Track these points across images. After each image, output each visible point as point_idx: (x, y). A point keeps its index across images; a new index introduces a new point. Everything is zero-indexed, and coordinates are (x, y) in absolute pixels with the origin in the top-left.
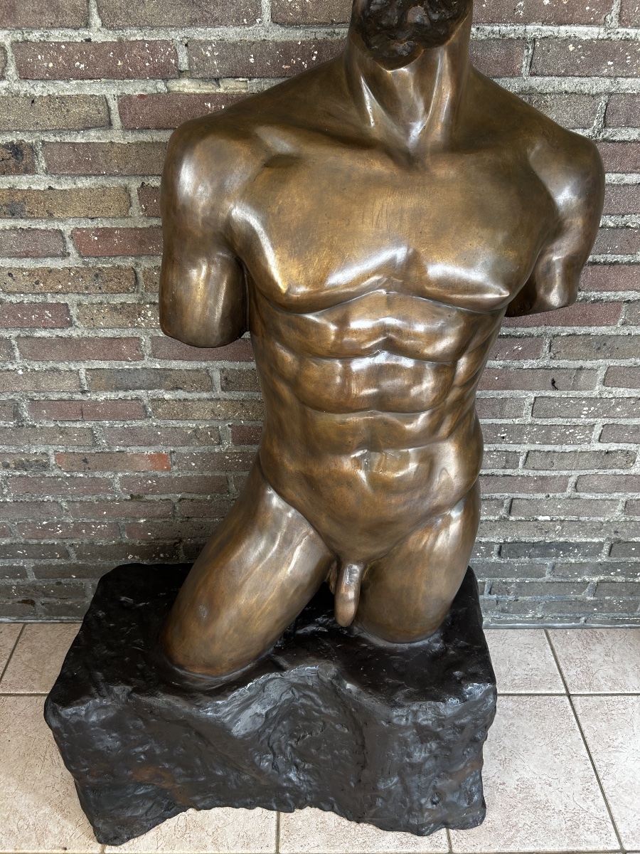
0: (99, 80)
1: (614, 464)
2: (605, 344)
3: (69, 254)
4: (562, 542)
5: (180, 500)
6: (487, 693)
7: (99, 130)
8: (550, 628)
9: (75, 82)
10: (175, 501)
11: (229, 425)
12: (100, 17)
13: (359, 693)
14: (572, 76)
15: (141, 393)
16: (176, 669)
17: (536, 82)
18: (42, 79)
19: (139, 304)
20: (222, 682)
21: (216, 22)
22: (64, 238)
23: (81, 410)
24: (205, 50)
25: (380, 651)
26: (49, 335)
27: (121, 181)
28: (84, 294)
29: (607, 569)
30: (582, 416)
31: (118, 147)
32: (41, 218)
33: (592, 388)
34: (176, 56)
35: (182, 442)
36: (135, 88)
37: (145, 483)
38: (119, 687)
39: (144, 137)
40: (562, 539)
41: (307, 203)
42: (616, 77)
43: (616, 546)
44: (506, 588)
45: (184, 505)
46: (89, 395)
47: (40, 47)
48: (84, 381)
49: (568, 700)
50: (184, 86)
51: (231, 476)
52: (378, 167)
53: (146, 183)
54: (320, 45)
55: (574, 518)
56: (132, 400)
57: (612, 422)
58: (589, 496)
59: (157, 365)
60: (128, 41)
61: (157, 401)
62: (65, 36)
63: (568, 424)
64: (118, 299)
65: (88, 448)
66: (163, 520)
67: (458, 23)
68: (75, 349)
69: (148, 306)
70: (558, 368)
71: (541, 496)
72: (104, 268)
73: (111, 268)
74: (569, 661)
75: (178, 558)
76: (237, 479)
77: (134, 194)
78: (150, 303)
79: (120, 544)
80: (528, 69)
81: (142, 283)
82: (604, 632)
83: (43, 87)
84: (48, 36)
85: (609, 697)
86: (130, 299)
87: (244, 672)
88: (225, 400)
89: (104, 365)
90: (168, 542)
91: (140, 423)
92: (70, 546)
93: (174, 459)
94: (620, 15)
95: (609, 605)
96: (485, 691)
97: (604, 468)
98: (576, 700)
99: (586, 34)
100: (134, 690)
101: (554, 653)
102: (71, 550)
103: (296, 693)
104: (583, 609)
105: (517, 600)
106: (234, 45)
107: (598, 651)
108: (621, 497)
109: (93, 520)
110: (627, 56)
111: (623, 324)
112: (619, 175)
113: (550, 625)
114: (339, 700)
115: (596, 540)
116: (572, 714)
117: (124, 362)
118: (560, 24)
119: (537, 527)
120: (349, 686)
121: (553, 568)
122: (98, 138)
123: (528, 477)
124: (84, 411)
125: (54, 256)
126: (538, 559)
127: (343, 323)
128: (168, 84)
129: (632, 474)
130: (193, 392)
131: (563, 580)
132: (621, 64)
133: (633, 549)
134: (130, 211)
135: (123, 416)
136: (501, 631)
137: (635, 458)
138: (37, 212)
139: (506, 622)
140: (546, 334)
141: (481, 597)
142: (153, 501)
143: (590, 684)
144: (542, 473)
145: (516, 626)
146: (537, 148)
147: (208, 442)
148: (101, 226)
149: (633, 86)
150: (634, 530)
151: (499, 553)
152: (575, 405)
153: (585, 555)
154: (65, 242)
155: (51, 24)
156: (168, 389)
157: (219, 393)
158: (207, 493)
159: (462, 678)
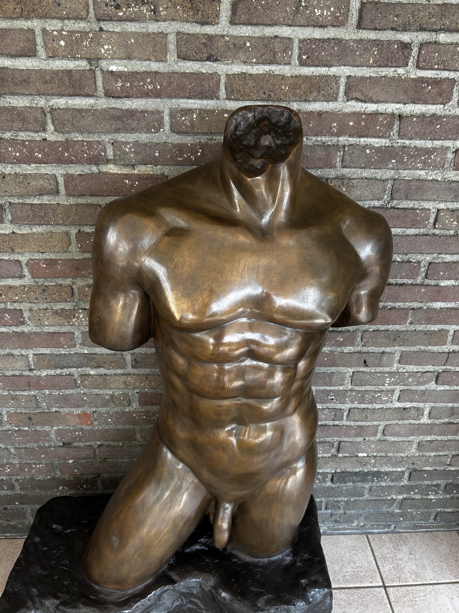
0: (51, 165)
1: (409, 417)
2: (399, 337)
3: (25, 276)
4: (375, 472)
5: (99, 446)
6: (325, 596)
7: (50, 196)
8: (370, 533)
9: (34, 165)
10: (96, 446)
11: (137, 392)
12: (53, 125)
13: (231, 600)
14: (369, 168)
15: (73, 370)
16: (94, 585)
17: (346, 171)
18: (11, 163)
19: (74, 309)
20: (128, 595)
21: (132, 130)
22: (21, 265)
23: (29, 382)
24: (125, 148)
25: (247, 565)
26: (7, 330)
27: (64, 229)
28: (34, 303)
29: (408, 490)
30: (386, 384)
31: (63, 207)
32: (6, 252)
33: (392, 366)
34: (105, 151)
35: (102, 404)
36: (76, 170)
37: (74, 434)
38: (50, 601)
39: (81, 201)
40: (375, 469)
41: (194, 261)
42: (398, 169)
43: (413, 473)
44: (337, 505)
45: (102, 450)
46: (35, 372)
47: (10, 143)
48: (32, 363)
49: (384, 591)
50: (110, 168)
51: (137, 428)
52: (243, 238)
53: (82, 230)
54: (203, 146)
55: (383, 454)
56: (66, 375)
57: (406, 388)
58: (393, 439)
59: (85, 351)
60: (72, 141)
61: (84, 376)
62: (29, 136)
63: (377, 390)
64: (59, 306)
65: (32, 409)
66: (86, 460)
67: (293, 147)
68: (26, 340)
69: (80, 311)
70: (368, 353)
71: (360, 439)
72: (49, 285)
73: (54, 286)
74: (384, 559)
75: (97, 489)
76: (142, 431)
77: (73, 237)
78: (82, 309)
79: (54, 479)
80: (341, 163)
81: (76, 295)
82: (408, 535)
83: (12, 168)
84: (16, 136)
85: (413, 587)
86: (68, 306)
87: (145, 586)
88: (134, 374)
89: (47, 351)
90: (90, 477)
91: (71, 391)
92: (15, 480)
93: (95, 416)
94: (399, 132)
95: (411, 515)
96: (324, 595)
97: (403, 419)
98: (390, 590)
99: (378, 143)
100: (61, 604)
101: (373, 553)
102: (16, 484)
103: (184, 600)
104: (393, 519)
105: (346, 513)
106: (145, 145)
107: (404, 551)
108: (416, 439)
109: (34, 461)
110: (404, 157)
111: (411, 323)
112: (402, 229)
113: (370, 531)
114: (216, 605)
115: (399, 470)
116: (387, 602)
117: (61, 349)
118: (360, 137)
119: (358, 461)
120: (223, 594)
121: (370, 490)
122: (49, 201)
123: (350, 426)
124: (30, 384)
125: (13, 277)
126: (359, 484)
127: (219, 339)
128: (99, 168)
129: (422, 423)
130: (111, 369)
131: (377, 498)
132: (400, 161)
133: (426, 475)
134: (70, 248)
135: (59, 387)
136: (335, 536)
137: (423, 412)
138: (3, 249)
139: (338, 529)
140: (358, 330)
141: (319, 512)
142: (79, 447)
143: (400, 577)
144: (360, 423)
145: (345, 532)
146: (348, 222)
147: (121, 404)
148: (48, 258)
149: (409, 175)
150: (425, 462)
151: (332, 480)
152: (381, 377)
153: (392, 480)
154: (22, 268)
155: (19, 128)
156: (93, 367)
157: (130, 370)
158: (119, 441)
159: (307, 585)
